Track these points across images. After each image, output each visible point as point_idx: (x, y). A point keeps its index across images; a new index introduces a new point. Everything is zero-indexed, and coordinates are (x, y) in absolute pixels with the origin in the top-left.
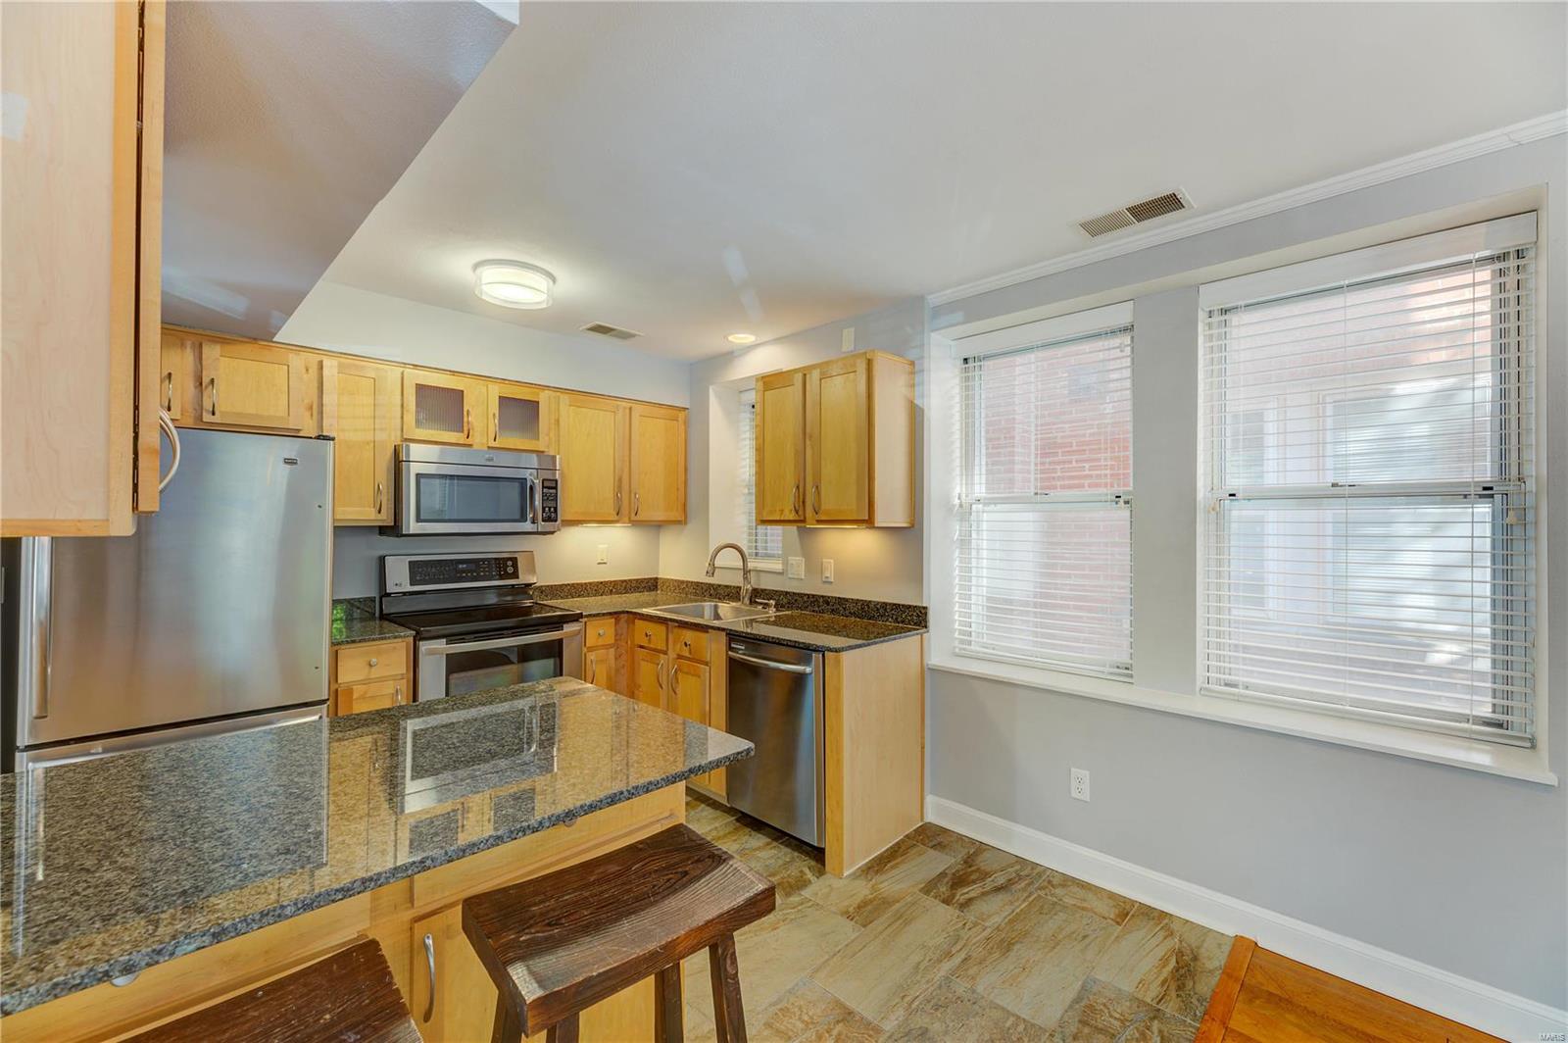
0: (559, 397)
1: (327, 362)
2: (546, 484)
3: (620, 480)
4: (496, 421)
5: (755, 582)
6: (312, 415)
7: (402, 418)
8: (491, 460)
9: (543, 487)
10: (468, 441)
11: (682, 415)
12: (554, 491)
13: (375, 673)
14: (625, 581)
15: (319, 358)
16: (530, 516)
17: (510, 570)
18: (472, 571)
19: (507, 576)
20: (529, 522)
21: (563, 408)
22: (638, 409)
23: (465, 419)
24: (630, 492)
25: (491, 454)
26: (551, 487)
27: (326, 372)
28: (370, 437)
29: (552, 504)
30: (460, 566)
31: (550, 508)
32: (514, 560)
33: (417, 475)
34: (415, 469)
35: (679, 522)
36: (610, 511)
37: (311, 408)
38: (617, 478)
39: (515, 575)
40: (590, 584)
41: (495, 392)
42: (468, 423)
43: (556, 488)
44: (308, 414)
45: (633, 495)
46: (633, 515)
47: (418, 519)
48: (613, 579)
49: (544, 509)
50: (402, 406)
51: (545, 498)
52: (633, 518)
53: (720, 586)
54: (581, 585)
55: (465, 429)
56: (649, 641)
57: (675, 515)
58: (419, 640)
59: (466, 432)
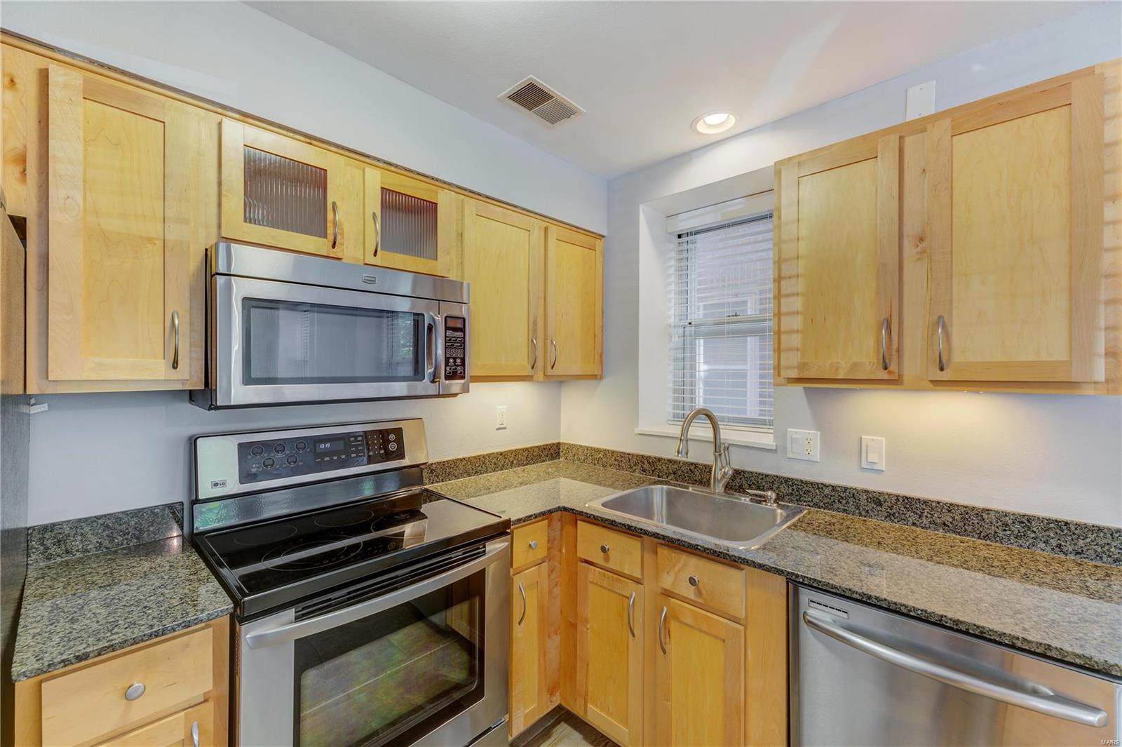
0: (463, 201)
1: (58, 75)
2: (451, 324)
3: (535, 323)
4: (378, 226)
5: (739, 461)
6: (24, 172)
7: (220, 205)
8: (372, 281)
9: (447, 328)
10: (332, 253)
11: (599, 244)
12: (459, 334)
13: (139, 711)
14: (527, 449)
15: (42, 63)
16: (429, 371)
17: (393, 447)
18: (338, 453)
19: (388, 456)
20: (427, 380)
21: (469, 218)
22: (553, 230)
23: (330, 216)
24: (545, 339)
25: (370, 272)
26: (457, 329)
27: (55, 93)
28: (155, 229)
29: (459, 353)
30: (322, 446)
31: (455, 359)
32: (398, 432)
33: (245, 299)
34: (241, 289)
35: (594, 377)
36: (521, 362)
37: (22, 160)
38: (531, 319)
39: (400, 454)
40: (489, 455)
41: (375, 179)
42: (335, 223)
43: (462, 330)
44: (15, 171)
45: (549, 341)
46: (549, 367)
47: (248, 379)
48: (513, 448)
49: (447, 360)
50: (220, 184)
51: (449, 343)
52: (550, 372)
53: (660, 460)
54: (478, 458)
55: (330, 231)
56: (607, 559)
57: (592, 369)
58: (240, 622)
59: (331, 237)
